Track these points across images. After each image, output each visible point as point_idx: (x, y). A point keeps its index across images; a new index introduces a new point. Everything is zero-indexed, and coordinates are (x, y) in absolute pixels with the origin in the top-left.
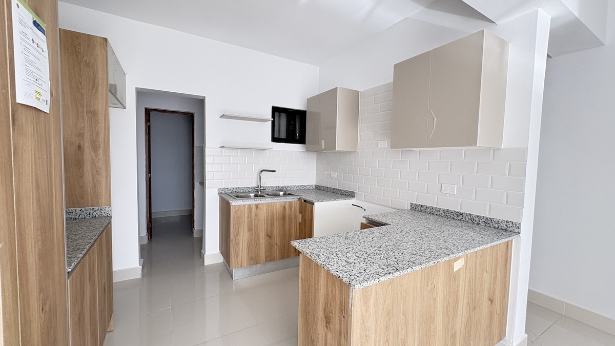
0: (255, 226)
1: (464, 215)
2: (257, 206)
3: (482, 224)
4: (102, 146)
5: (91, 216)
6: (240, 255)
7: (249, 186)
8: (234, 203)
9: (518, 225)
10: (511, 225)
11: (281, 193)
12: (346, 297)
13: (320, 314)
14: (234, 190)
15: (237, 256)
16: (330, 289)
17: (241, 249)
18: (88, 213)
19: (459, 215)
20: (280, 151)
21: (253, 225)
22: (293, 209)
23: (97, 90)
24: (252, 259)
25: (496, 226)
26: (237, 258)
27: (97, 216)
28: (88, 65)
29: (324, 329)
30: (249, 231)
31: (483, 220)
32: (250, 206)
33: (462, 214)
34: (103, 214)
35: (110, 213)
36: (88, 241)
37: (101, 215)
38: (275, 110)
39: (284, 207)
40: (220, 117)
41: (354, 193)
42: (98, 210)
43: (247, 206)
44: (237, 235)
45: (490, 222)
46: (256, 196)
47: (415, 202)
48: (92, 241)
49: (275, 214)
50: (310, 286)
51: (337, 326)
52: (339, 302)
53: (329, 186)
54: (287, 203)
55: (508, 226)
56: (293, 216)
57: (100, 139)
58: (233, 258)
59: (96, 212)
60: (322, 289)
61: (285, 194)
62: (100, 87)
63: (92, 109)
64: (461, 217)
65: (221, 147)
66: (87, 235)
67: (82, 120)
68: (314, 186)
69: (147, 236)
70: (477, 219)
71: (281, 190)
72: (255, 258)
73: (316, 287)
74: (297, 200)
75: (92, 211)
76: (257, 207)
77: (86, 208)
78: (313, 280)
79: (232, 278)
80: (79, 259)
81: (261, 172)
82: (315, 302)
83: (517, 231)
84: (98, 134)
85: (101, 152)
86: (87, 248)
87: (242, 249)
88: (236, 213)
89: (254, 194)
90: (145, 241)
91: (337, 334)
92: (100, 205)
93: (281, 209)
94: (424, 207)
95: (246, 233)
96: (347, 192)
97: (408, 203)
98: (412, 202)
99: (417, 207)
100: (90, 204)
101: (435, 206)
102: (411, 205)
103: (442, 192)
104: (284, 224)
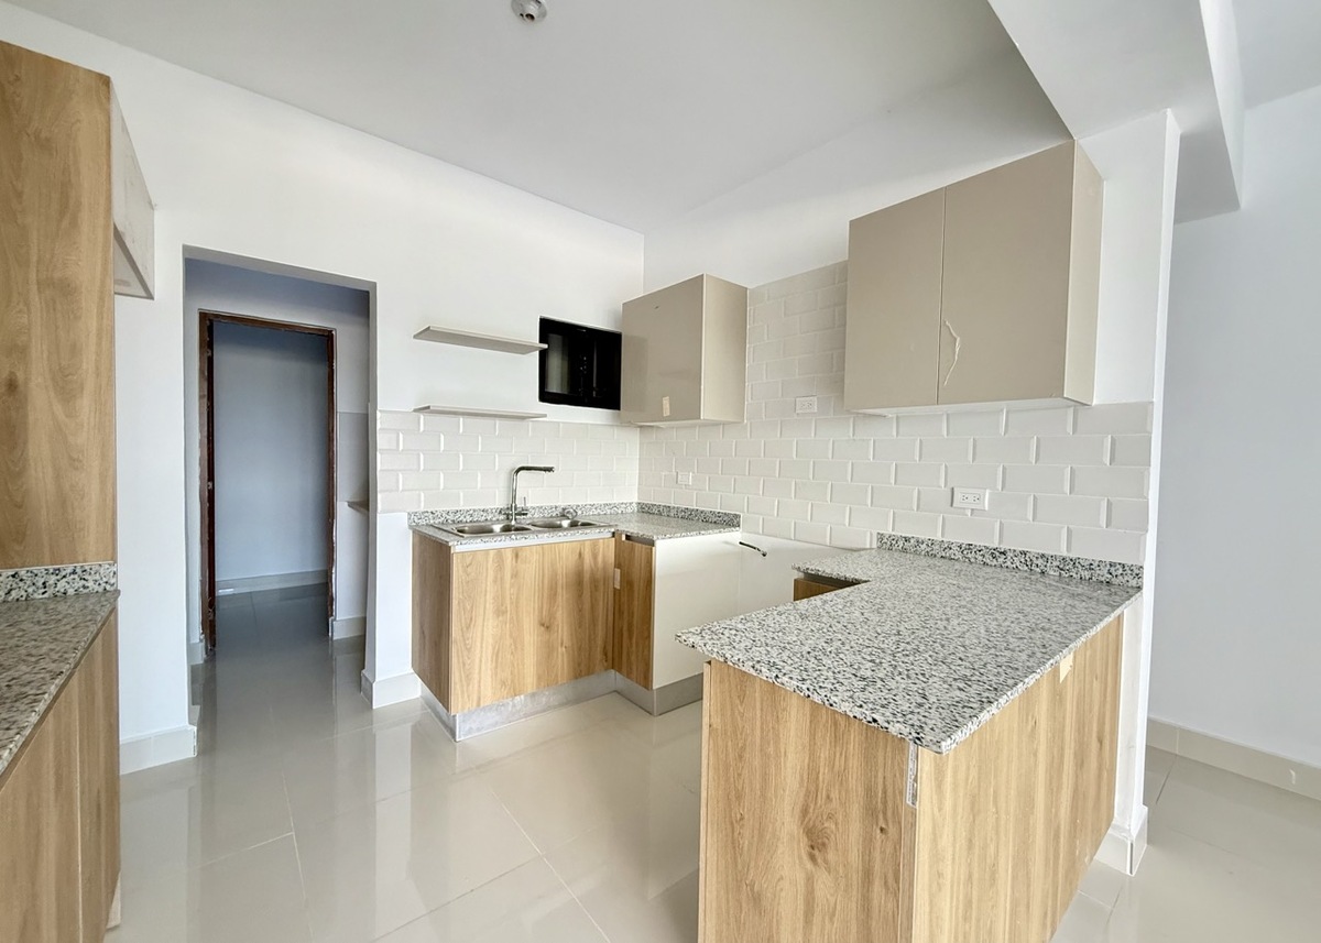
0: (512, 603)
1: (1010, 554)
2: (517, 553)
3: (1052, 573)
4: (90, 385)
5: (50, 591)
6: (476, 676)
7: (487, 507)
8: (459, 547)
9: (1136, 571)
10: (1120, 571)
11: (565, 523)
12: (888, 775)
13: (787, 823)
14: (451, 517)
15: (468, 678)
16: (824, 754)
17: (477, 661)
18: (40, 584)
19: (998, 554)
20: (558, 423)
21: (508, 601)
22: (600, 557)
23: (74, 223)
24: (503, 683)
25: (1087, 574)
26: (468, 685)
27: (71, 592)
28: (45, 145)
29: (801, 863)
30: (498, 616)
31: (1055, 563)
32: (499, 552)
33: (1003, 553)
34: (90, 584)
35: (112, 581)
36: (52, 666)
37: (84, 587)
38: (548, 328)
39: (580, 554)
40: (415, 337)
41: (737, 516)
42: (74, 572)
43: (492, 553)
44: (468, 627)
45: (1070, 566)
46: (507, 529)
47: (888, 531)
48: (66, 668)
49: (559, 572)
50: (743, 748)
51: (855, 857)
52: (861, 790)
53: (672, 505)
54: (587, 543)
55: (1114, 574)
56: (599, 574)
57: (84, 366)
58: (458, 687)
59: (69, 578)
60: (791, 756)
61: (574, 525)
62: (84, 216)
63: (57, 275)
64: (1001, 560)
65: (415, 411)
66: (44, 650)
67: (21, 306)
68: (634, 505)
69: (203, 644)
70: (1040, 562)
71: (563, 516)
72: (512, 681)
73: (771, 750)
74: (610, 535)
75: (54, 578)
76: (517, 556)
77: (35, 569)
78: (758, 732)
79: (453, 734)
80: (27, 732)
81: (518, 471)
82: (764, 789)
83: (1133, 583)
84: (75, 350)
85: (85, 403)
86: (53, 689)
87: (481, 661)
88: (465, 571)
89: (501, 526)
90: (200, 658)
91: (856, 878)
92: (81, 558)
93: (574, 558)
94: (912, 541)
95: (491, 621)
96: (719, 515)
97: (871, 534)
98: (881, 532)
99: (894, 542)
100: (47, 557)
101: (938, 537)
102: (881, 537)
103: (954, 505)
104: (580, 595)
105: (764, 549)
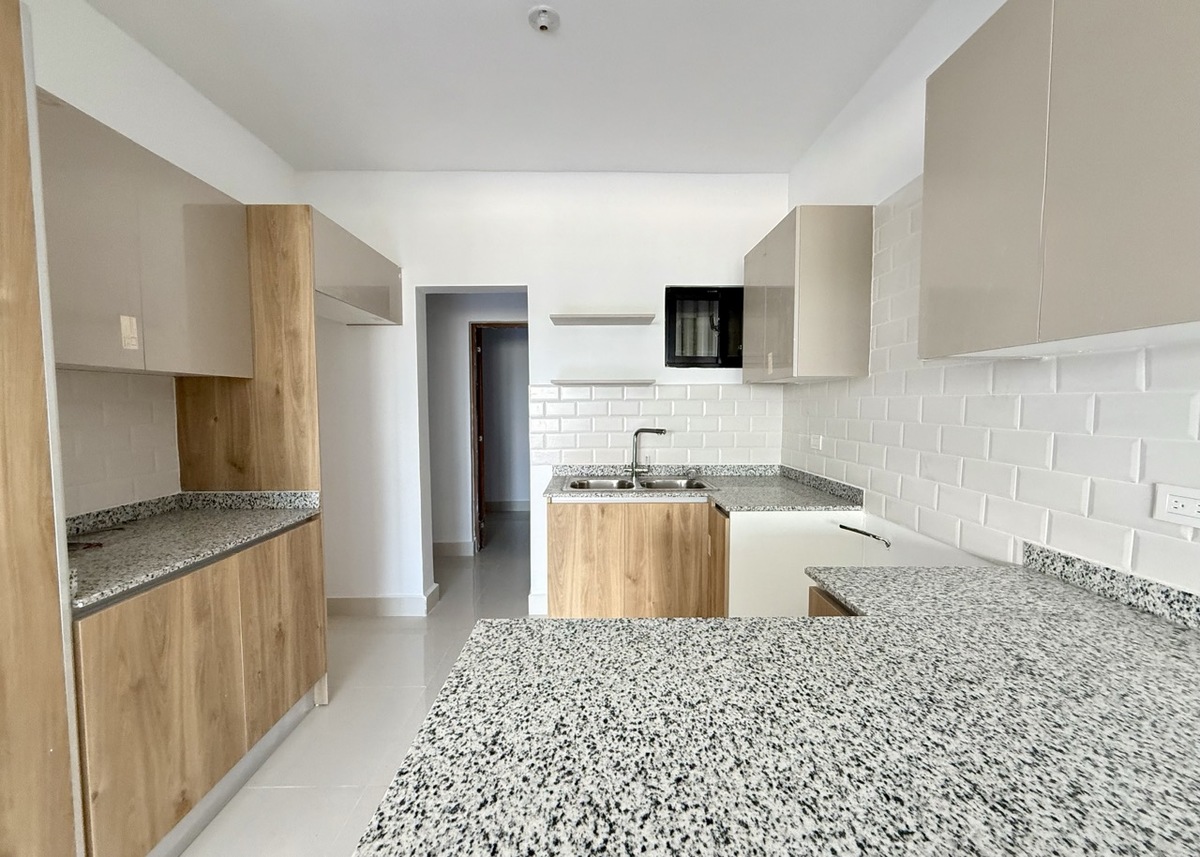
0: (599, 553)
2: (603, 508)
4: (306, 389)
6: (567, 609)
8: (555, 498)
11: (681, 483)
18: (289, 501)
20: (686, 385)
21: (595, 550)
22: (691, 522)
27: (301, 506)
30: (587, 562)
32: (586, 506)
34: (308, 503)
35: (317, 503)
37: (306, 505)
38: (674, 294)
39: (668, 516)
41: (862, 492)
42: (301, 496)
43: (581, 507)
44: (560, 567)
46: (620, 486)
47: (1040, 542)
49: (645, 531)
53: (807, 472)
54: (676, 507)
56: (690, 539)
59: (299, 499)
61: (689, 486)
68: (777, 468)
69: (474, 543)
71: (684, 476)
74: (706, 501)
75: (294, 497)
76: (603, 512)
77: (287, 492)
81: (639, 432)
88: (557, 520)
89: (619, 482)
90: (471, 552)
92: (306, 488)
93: (660, 519)
94: (1078, 565)
95: (580, 566)
96: (844, 488)
97: (1015, 543)
98: (1030, 541)
99: (1049, 561)
100: (293, 487)
101: (1124, 567)
102: (1029, 549)
103: (1157, 515)
104: (668, 556)
105: (889, 539)
